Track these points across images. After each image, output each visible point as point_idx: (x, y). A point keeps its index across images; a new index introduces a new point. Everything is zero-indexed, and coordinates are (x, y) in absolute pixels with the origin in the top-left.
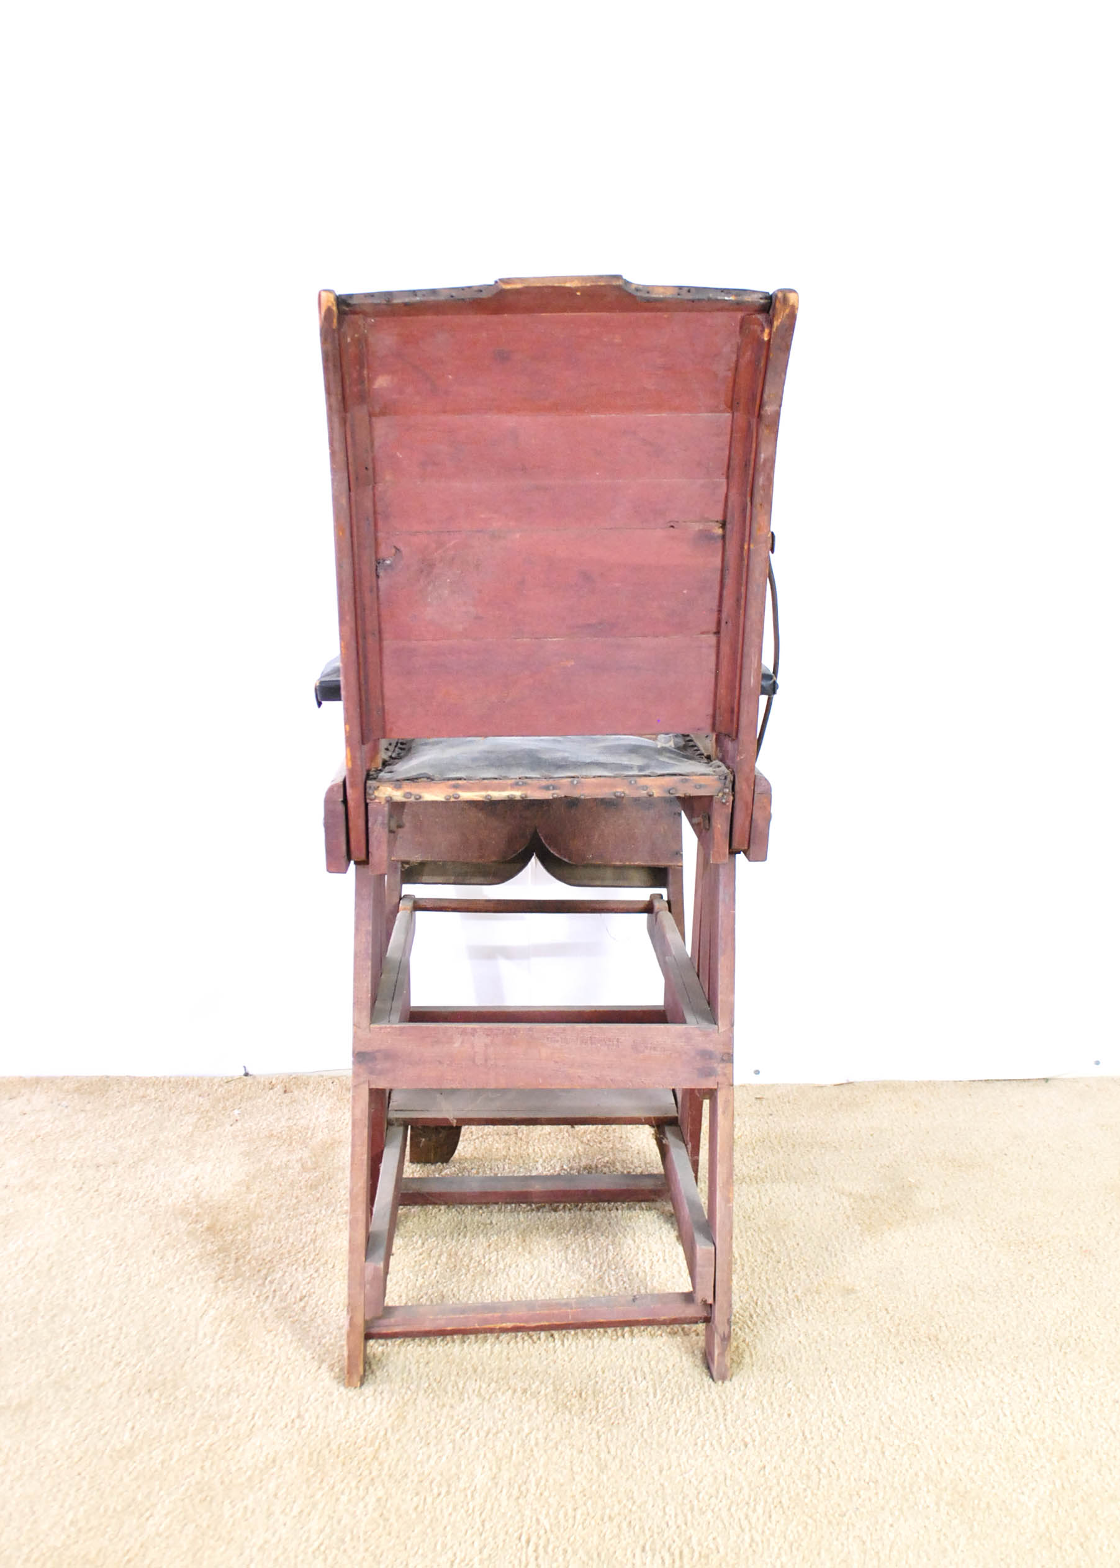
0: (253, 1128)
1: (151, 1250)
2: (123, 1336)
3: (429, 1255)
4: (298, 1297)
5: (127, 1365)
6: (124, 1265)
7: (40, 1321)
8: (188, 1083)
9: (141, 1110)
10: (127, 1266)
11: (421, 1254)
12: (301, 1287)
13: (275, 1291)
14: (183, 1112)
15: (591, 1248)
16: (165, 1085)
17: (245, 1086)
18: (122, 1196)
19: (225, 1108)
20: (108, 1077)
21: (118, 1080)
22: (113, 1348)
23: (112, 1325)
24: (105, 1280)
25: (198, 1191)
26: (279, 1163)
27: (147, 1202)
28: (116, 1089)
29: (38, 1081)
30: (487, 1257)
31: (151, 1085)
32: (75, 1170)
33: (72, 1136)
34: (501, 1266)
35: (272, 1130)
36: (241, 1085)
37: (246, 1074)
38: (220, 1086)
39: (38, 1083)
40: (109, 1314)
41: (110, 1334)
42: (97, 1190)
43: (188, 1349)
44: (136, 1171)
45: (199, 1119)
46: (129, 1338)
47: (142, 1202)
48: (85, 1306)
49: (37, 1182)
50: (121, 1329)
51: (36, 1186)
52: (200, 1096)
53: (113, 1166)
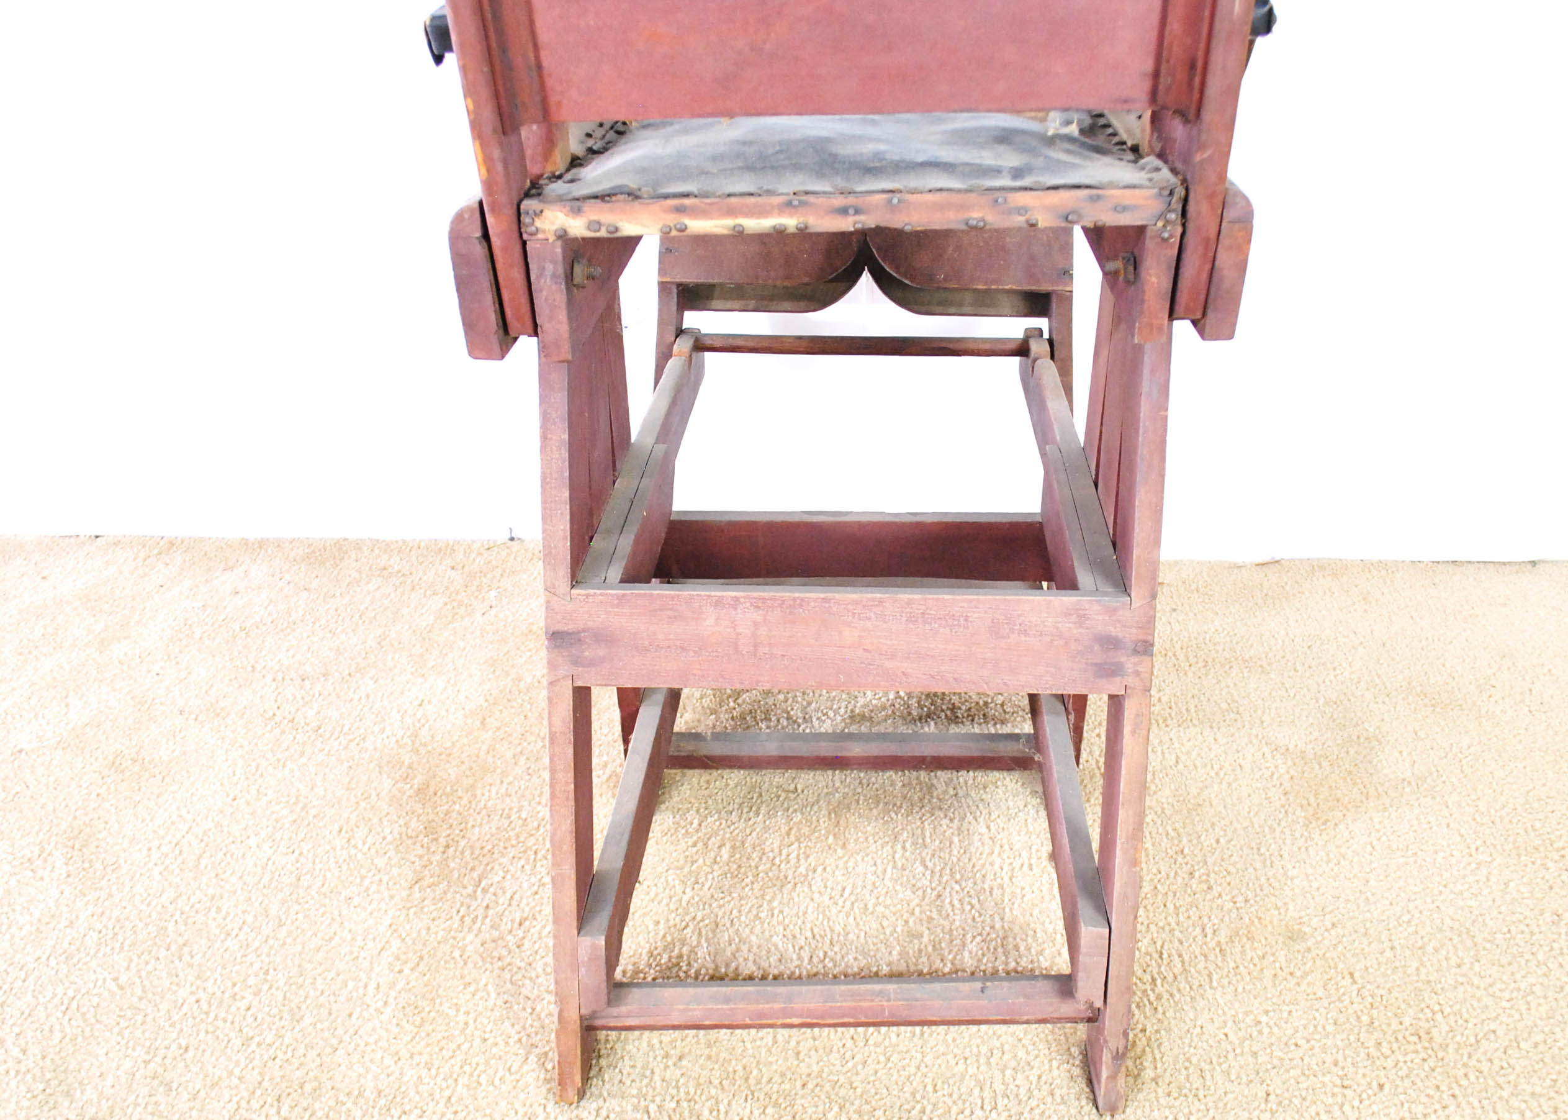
0: (509, 620)
1: (337, 827)
2: (265, 987)
3: (706, 845)
4: (518, 920)
5: (259, 1044)
6: (296, 853)
7: (163, 953)
8: (441, 550)
9: (379, 588)
10: (301, 854)
11: (695, 845)
12: (524, 901)
13: (487, 907)
14: (428, 593)
15: (928, 840)
16: (413, 552)
17: (509, 555)
18: (321, 731)
19: (479, 588)
20: (345, 539)
21: (358, 545)
22: (249, 1009)
23: (256, 966)
24: (266, 878)
25: (418, 725)
26: (529, 680)
27: (351, 741)
28: (353, 556)
29: (262, 544)
30: (784, 852)
31: (396, 552)
32: (274, 685)
33: (282, 630)
34: (802, 870)
35: (531, 624)
36: (504, 553)
37: (512, 539)
38: (479, 554)
39: (261, 547)
40: (257, 944)
41: (251, 981)
42: (292, 721)
43: (350, 1015)
44: (349, 688)
45: (446, 604)
46: (273, 991)
47: (344, 743)
48: (229, 927)
49: (221, 704)
50: (267, 973)
51: (218, 711)
52: (453, 568)
53: (322, 679)
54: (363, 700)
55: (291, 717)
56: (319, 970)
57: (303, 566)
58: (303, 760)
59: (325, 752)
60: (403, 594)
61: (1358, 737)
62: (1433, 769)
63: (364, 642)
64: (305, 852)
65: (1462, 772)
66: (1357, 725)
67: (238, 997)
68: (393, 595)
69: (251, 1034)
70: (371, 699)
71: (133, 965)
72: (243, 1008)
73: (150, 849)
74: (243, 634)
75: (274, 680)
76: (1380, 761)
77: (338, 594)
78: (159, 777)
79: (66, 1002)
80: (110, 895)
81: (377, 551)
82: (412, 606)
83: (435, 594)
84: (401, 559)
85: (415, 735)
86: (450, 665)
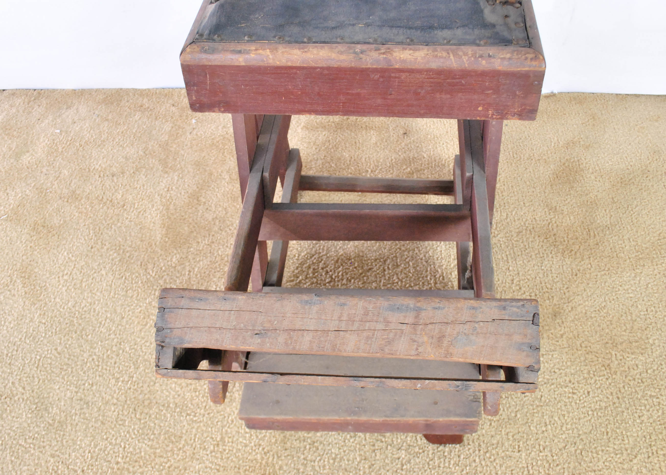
0: (203, 137)
1: (139, 263)
2: (121, 352)
5: (123, 382)
6: (124, 278)
7: (74, 335)
8: (166, 95)
9: (140, 118)
14: (164, 121)
16: (154, 96)
18: (125, 207)
19: (187, 118)
20: (121, 89)
21: (127, 91)
23: (115, 341)
24: (113, 292)
25: (168, 203)
27: (140, 212)
28: (126, 99)
31: (145, 96)
32: (100, 180)
35: (213, 139)
39: (82, 95)
40: (114, 328)
41: (114, 349)
42: (111, 201)
44: (134, 181)
45: (172, 127)
46: (124, 353)
47: (136, 214)
48: (100, 320)
49: (78, 192)
50: (120, 344)
51: (77, 196)
52: (173, 105)
53: (122, 176)
54: (142, 189)
55: (110, 199)
56: (143, 342)
57: (103, 105)
58: (119, 224)
59: (128, 220)
60: (152, 122)
61: (587, 201)
62: (619, 220)
63: (138, 152)
64: (127, 277)
65: (632, 222)
66: (587, 194)
67: (110, 357)
68: (147, 122)
69: (118, 376)
70: (145, 187)
71: (62, 342)
72: (113, 363)
73: (59, 277)
74: (81, 149)
75: (100, 177)
76: (596, 215)
77: (122, 123)
78: (56, 236)
79: (37, 362)
80: (46, 303)
81: (137, 96)
82: (157, 129)
83: (167, 121)
84: (149, 100)
85: (168, 209)
86: (179, 166)
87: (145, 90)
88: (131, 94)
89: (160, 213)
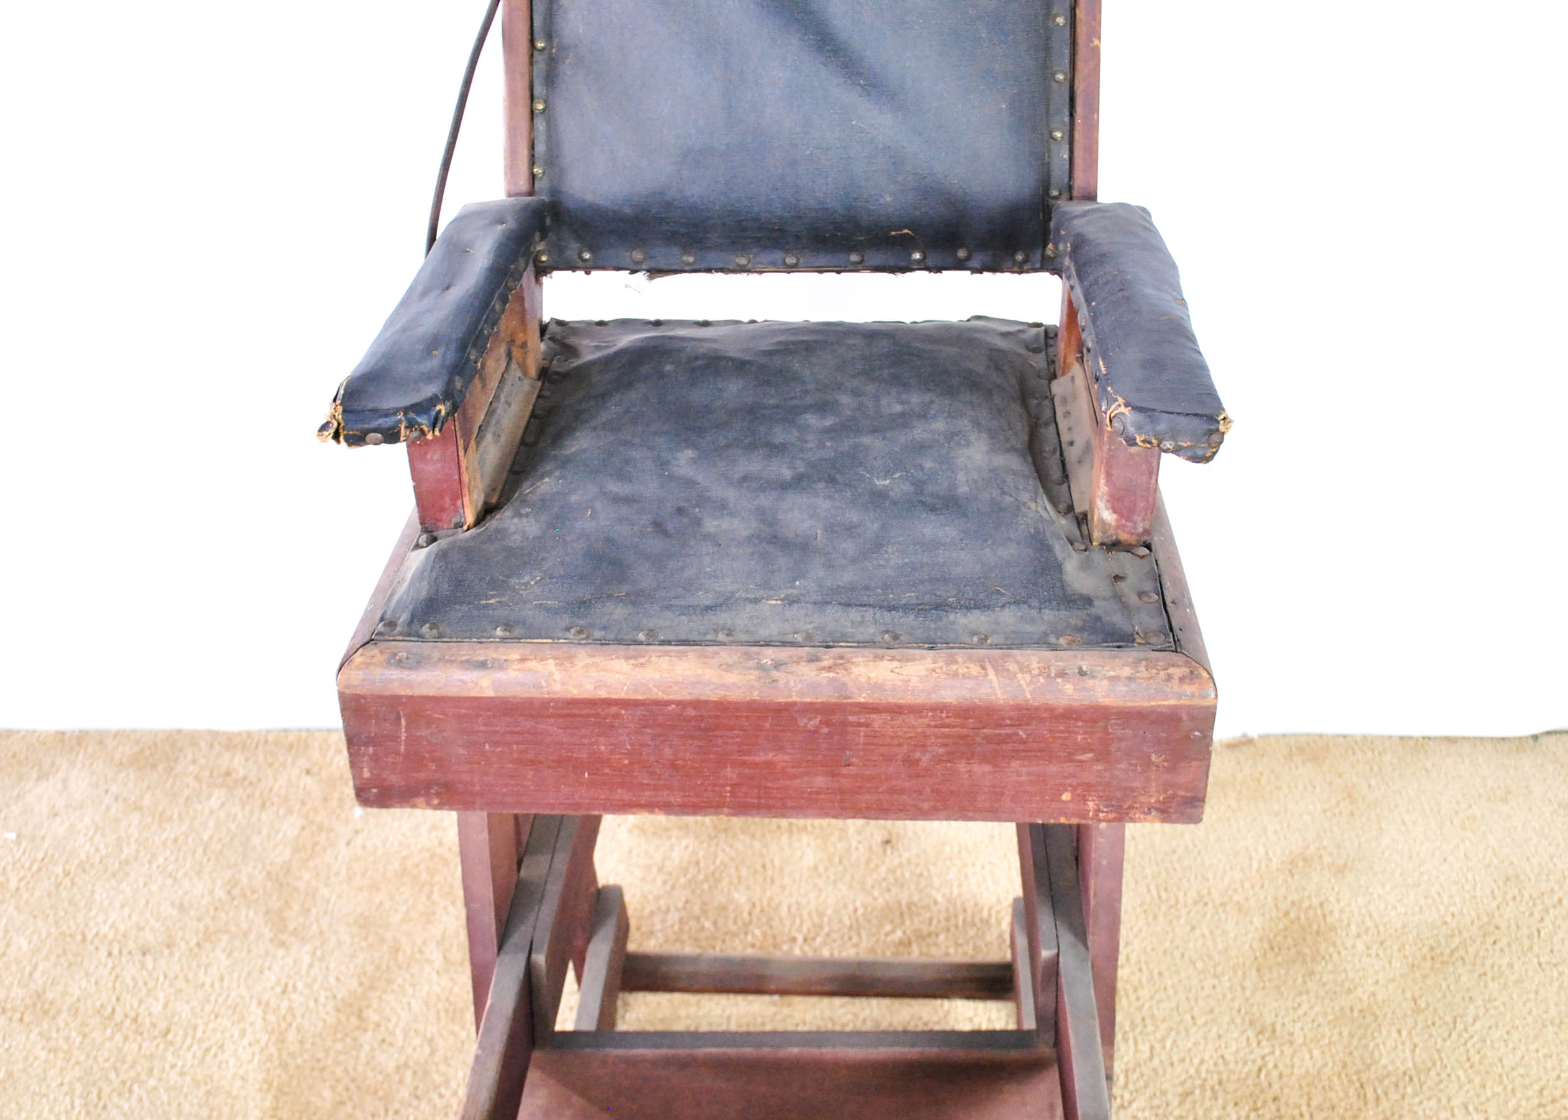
16: (260, 749)
21: (194, 739)
25: (284, 1025)
27: (208, 1050)
28: (189, 757)
31: (239, 749)
32: (110, 963)
44: (199, 966)
45: (303, 828)
49: (50, 995)
51: (47, 1006)
52: (308, 772)
53: (166, 952)
54: (217, 986)
55: (133, 1014)
57: (131, 770)
58: (152, 1082)
59: (177, 1069)
60: (252, 813)
63: (212, 892)
68: (240, 815)
70: (226, 984)
75: (110, 954)
77: (175, 816)
81: (217, 748)
82: (264, 832)
83: (290, 812)
84: (247, 760)
85: (282, 1041)
86: (314, 927)
87: (240, 734)
88: (203, 744)
89: (262, 1051)
